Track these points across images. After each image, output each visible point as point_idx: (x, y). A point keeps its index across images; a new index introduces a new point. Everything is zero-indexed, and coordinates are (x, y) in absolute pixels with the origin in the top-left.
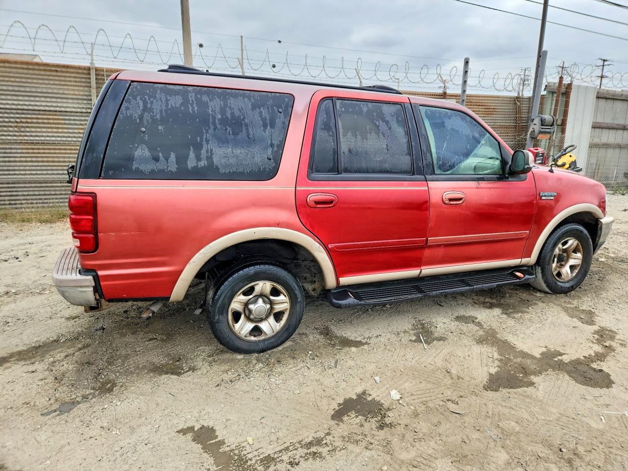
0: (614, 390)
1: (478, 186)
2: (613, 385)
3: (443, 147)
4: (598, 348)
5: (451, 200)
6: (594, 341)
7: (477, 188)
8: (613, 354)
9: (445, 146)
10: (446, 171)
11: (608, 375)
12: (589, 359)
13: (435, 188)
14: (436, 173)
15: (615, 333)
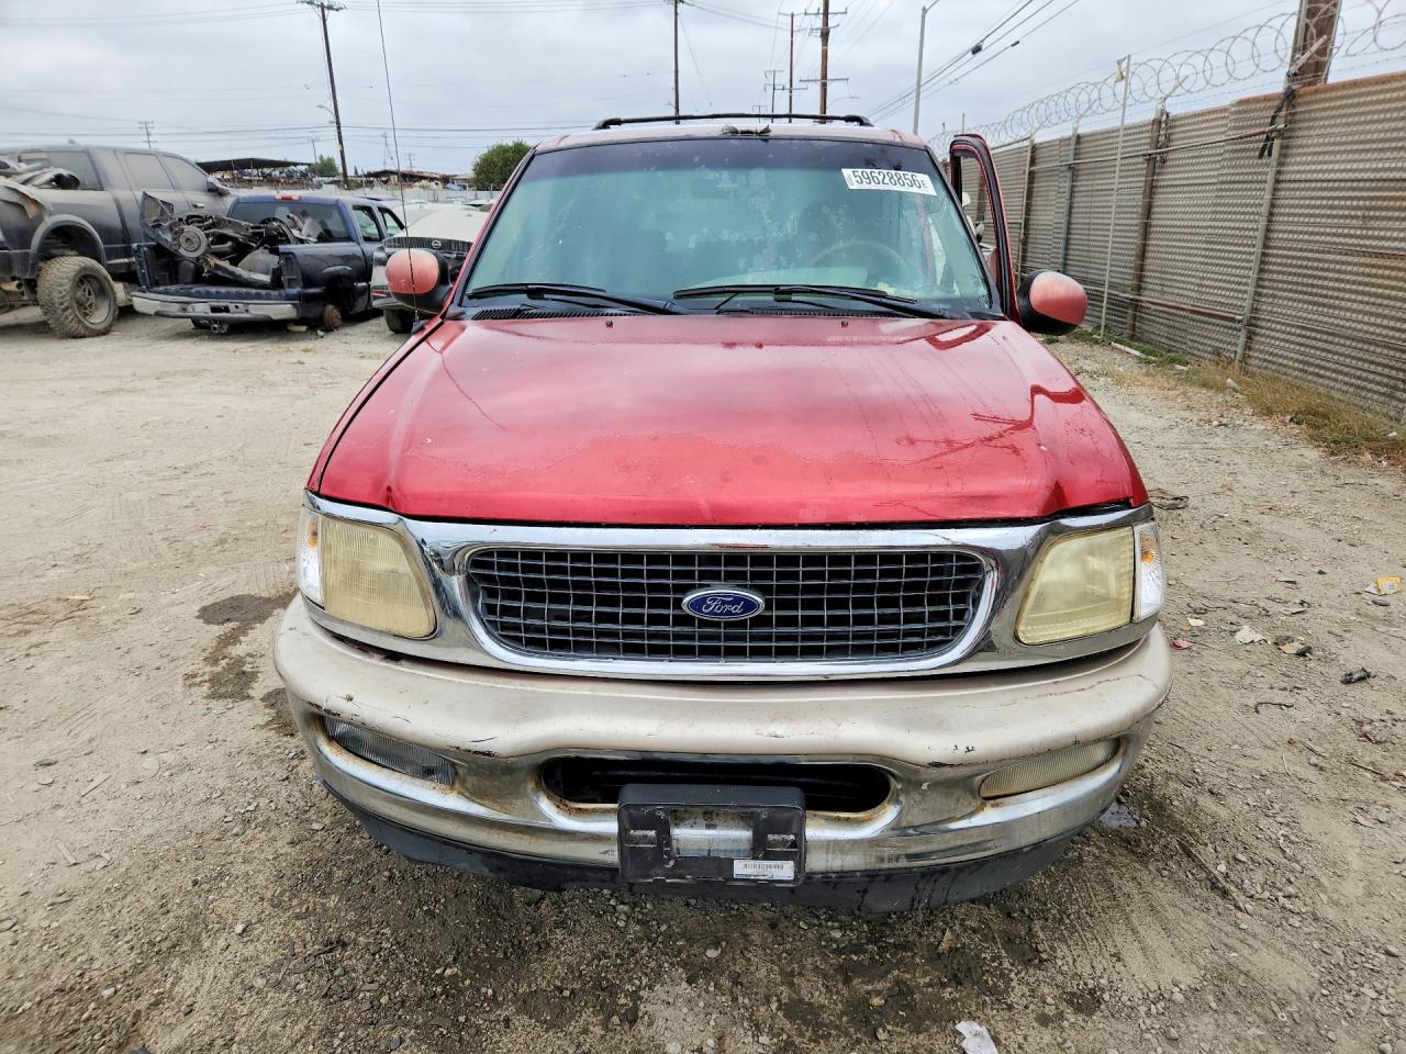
0: (195, 609)
2: (197, 614)
4: (237, 651)
6: (248, 658)
8: (207, 654)
11: (208, 622)
12: (243, 630)
15: (211, 696)
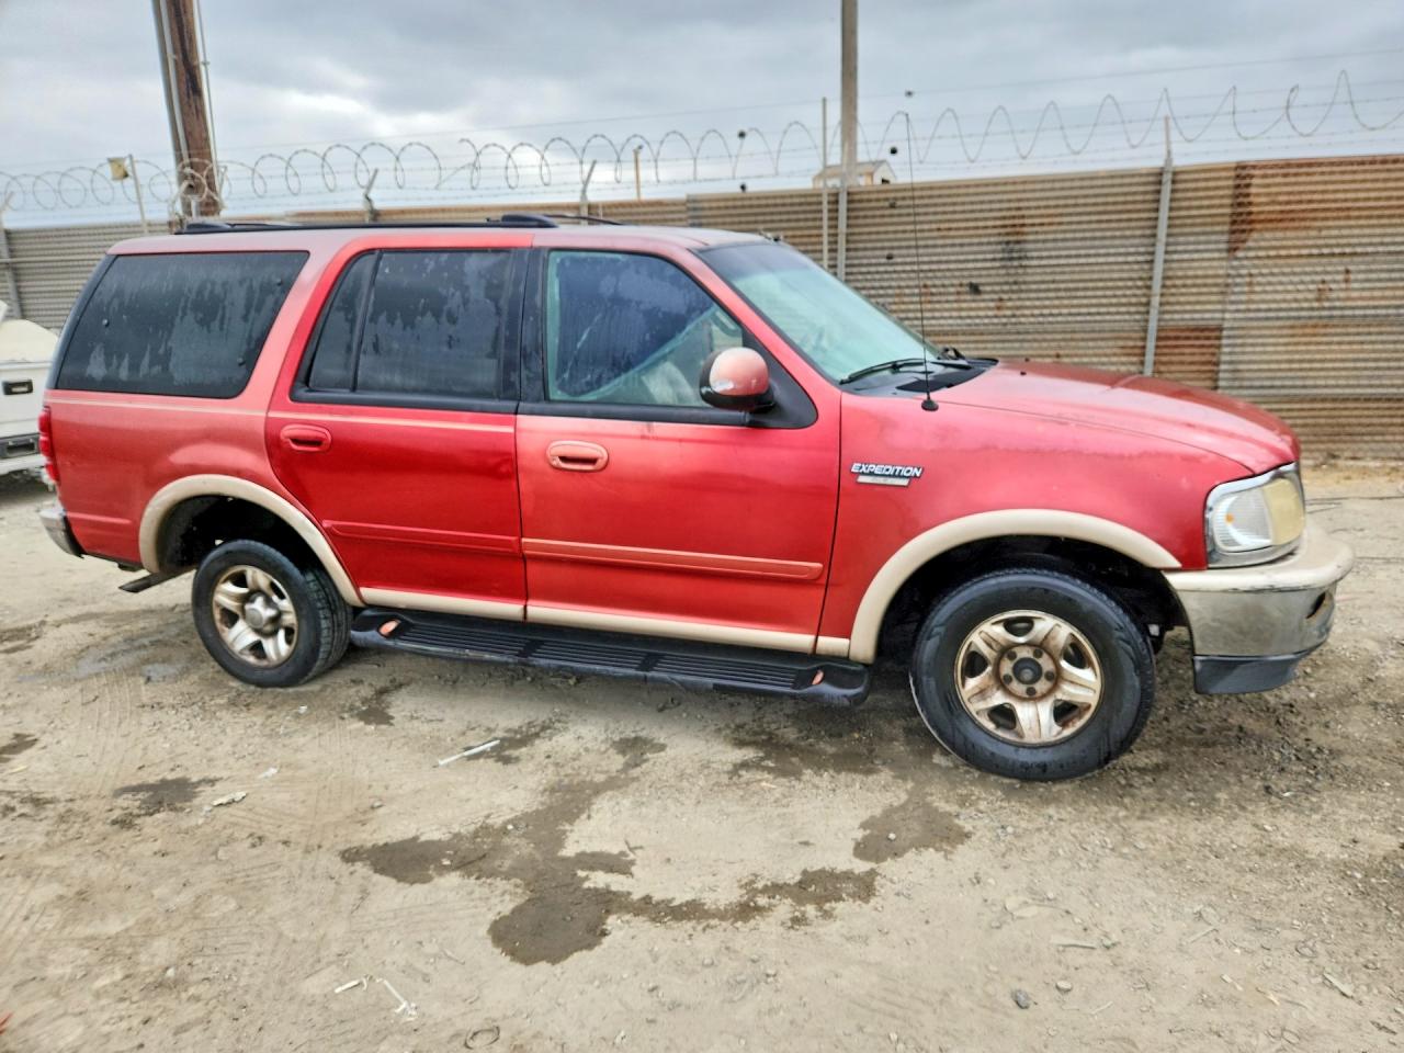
1: (646, 433)
3: (578, 340)
5: (564, 459)
7: (643, 437)
9: (584, 337)
10: (576, 394)
13: (531, 431)
14: (552, 397)
